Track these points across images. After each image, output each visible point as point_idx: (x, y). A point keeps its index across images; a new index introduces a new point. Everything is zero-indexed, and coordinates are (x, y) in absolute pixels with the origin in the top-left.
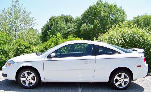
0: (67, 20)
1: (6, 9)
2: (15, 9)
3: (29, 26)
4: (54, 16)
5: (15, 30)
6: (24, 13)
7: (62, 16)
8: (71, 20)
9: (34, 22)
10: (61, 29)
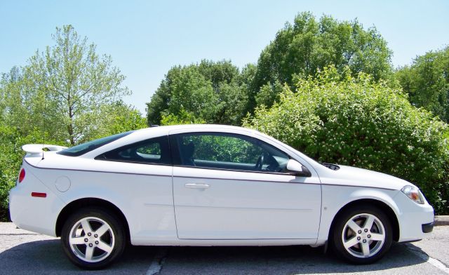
0: (219, 75)
1: (40, 54)
2: (67, 50)
3: (108, 98)
4: (180, 67)
5: (70, 109)
6: (93, 61)
7: (204, 65)
8: (231, 76)
9: (122, 85)
10: (200, 101)
